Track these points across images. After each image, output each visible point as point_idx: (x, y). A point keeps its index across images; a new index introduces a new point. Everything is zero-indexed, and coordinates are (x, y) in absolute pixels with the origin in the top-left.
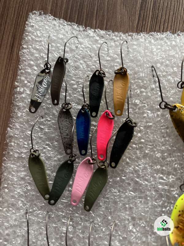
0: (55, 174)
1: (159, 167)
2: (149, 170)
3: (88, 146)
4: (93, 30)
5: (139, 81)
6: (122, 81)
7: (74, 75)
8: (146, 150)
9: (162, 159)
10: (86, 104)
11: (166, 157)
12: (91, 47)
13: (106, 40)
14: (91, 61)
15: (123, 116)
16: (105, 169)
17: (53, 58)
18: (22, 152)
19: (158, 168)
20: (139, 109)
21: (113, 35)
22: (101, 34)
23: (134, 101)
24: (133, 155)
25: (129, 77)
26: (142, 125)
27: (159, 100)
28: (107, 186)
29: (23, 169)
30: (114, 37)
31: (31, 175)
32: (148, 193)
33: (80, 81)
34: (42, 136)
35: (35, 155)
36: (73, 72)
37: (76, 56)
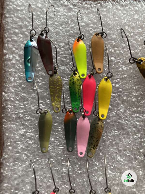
1: (135, 109)
2: (128, 112)
5: (112, 42)
7: (56, 40)
8: (124, 97)
9: (137, 102)
11: (140, 100)
12: (67, 15)
13: (79, 8)
24: (114, 102)
26: (118, 78)
32: (129, 130)
33: (62, 45)
36: (55, 37)
37: (55, 23)
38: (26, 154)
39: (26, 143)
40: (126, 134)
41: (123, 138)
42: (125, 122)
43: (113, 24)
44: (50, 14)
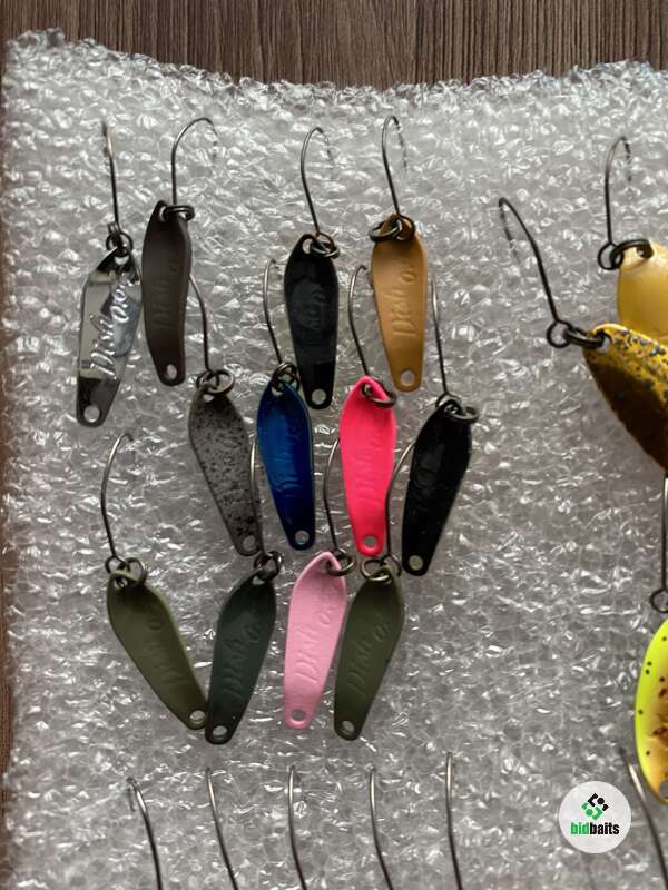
0: (211, 633)
1: (572, 546)
2: (542, 561)
3: (317, 513)
4: (265, 87)
5: (463, 258)
6: (400, 265)
7: (222, 265)
8: (522, 494)
9: (581, 516)
10: (283, 365)
11: (591, 508)
12: (267, 153)
13: (317, 121)
14: (273, 202)
15: (422, 389)
16: (389, 582)
17: (135, 210)
18: (76, 578)
19: (571, 549)
20: (476, 357)
21: (342, 97)
22: (296, 99)
23: (454, 330)
24: (479, 520)
25: (426, 247)
26: (494, 414)
27: (540, 317)
28: (406, 640)
29: (89, 638)
30: (345, 107)
31: (125, 654)
32: (549, 639)
33: (249, 284)
34: (140, 505)
35: (127, 579)
36: (218, 251)
37: (217, 192)
38: (108, 752)
39: (108, 703)
40: (536, 658)
41: (523, 674)
42: (530, 606)
43: (464, 180)
44: (192, 157)
